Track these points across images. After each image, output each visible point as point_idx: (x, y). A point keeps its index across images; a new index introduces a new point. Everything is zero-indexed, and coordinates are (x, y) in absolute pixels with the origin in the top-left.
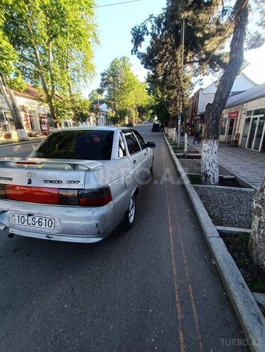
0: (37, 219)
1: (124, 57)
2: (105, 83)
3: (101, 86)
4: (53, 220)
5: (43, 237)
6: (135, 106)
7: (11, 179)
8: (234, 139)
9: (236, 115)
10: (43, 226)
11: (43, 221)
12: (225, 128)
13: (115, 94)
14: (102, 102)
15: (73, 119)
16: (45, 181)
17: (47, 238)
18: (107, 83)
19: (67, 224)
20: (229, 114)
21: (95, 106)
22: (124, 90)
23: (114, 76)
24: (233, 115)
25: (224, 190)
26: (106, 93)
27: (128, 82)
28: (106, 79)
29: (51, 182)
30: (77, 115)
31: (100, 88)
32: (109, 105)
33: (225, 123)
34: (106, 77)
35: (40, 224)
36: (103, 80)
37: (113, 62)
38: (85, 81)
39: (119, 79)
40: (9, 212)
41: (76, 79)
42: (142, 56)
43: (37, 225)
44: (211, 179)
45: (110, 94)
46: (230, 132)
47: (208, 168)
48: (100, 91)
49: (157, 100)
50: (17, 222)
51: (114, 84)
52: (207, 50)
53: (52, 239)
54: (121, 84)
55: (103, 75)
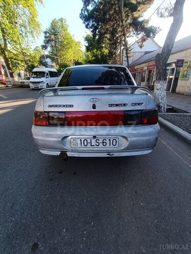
0: (101, 140)
1: (62, 18)
2: (48, 41)
3: (45, 43)
4: (117, 139)
5: (105, 155)
6: (72, 61)
7: (71, 106)
8: (152, 85)
9: (153, 67)
10: (108, 145)
11: (108, 142)
12: (145, 77)
13: (57, 50)
14: (47, 57)
15: (25, 70)
16: (111, 105)
17: (108, 156)
18: (49, 40)
19: (133, 141)
20: (148, 67)
21: (42, 59)
22: (64, 47)
23: (55, 35)
24: (151, 68)
25: (175, 115)
26: (49, 49)
27: (67, 41)
28: (48, 37)
29: (117, 105)
30: (29, 66)
31: (44, 44)
32: (53, 60)
33: (145, 74)
34: (48, 35)
35: (105, 144)
36: (46, 37)
37: (53, 22)
38: (33, 37)
39: (59, 37)
40: (70, 137)
41: (24, 34)
42: (84, 17)
43: (101, 145)
44: (163, 108)
45: (53, 50)
46: (148, 80)
47: (160, 101)
48: (44, 47)
49: (93, 56)
50: (79, 145)
51: (55, 42)
52: (135, 16)
53: (113, 156)
54: (61, 42)
55: (46, 33)
